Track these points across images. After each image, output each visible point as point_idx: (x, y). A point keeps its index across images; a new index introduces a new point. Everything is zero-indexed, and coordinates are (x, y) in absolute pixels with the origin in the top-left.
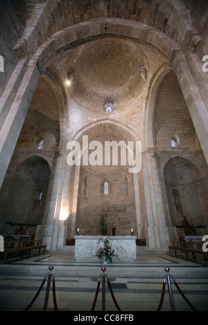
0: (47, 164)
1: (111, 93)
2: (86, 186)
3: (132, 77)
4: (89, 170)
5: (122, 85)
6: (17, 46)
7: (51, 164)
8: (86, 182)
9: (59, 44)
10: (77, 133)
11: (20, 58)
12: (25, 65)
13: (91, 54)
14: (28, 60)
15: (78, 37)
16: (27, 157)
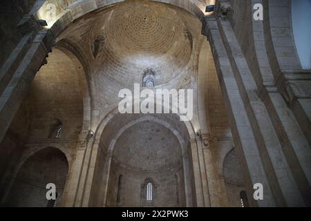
0: (65, 158)
1: (152, 63)
2: (119, 188)
3: (176, 42)
4: (125, 166)
5: (165, 52)
6: (22, 22)
7: (69, 159)
8: (119, 183)
9: (75, 15)
10: (106, 117)
11: (24, 34)
12: (29, 42)
13: (124, 18)
14: (34, 36)
15: (98, 6)
16: (39, 149)
